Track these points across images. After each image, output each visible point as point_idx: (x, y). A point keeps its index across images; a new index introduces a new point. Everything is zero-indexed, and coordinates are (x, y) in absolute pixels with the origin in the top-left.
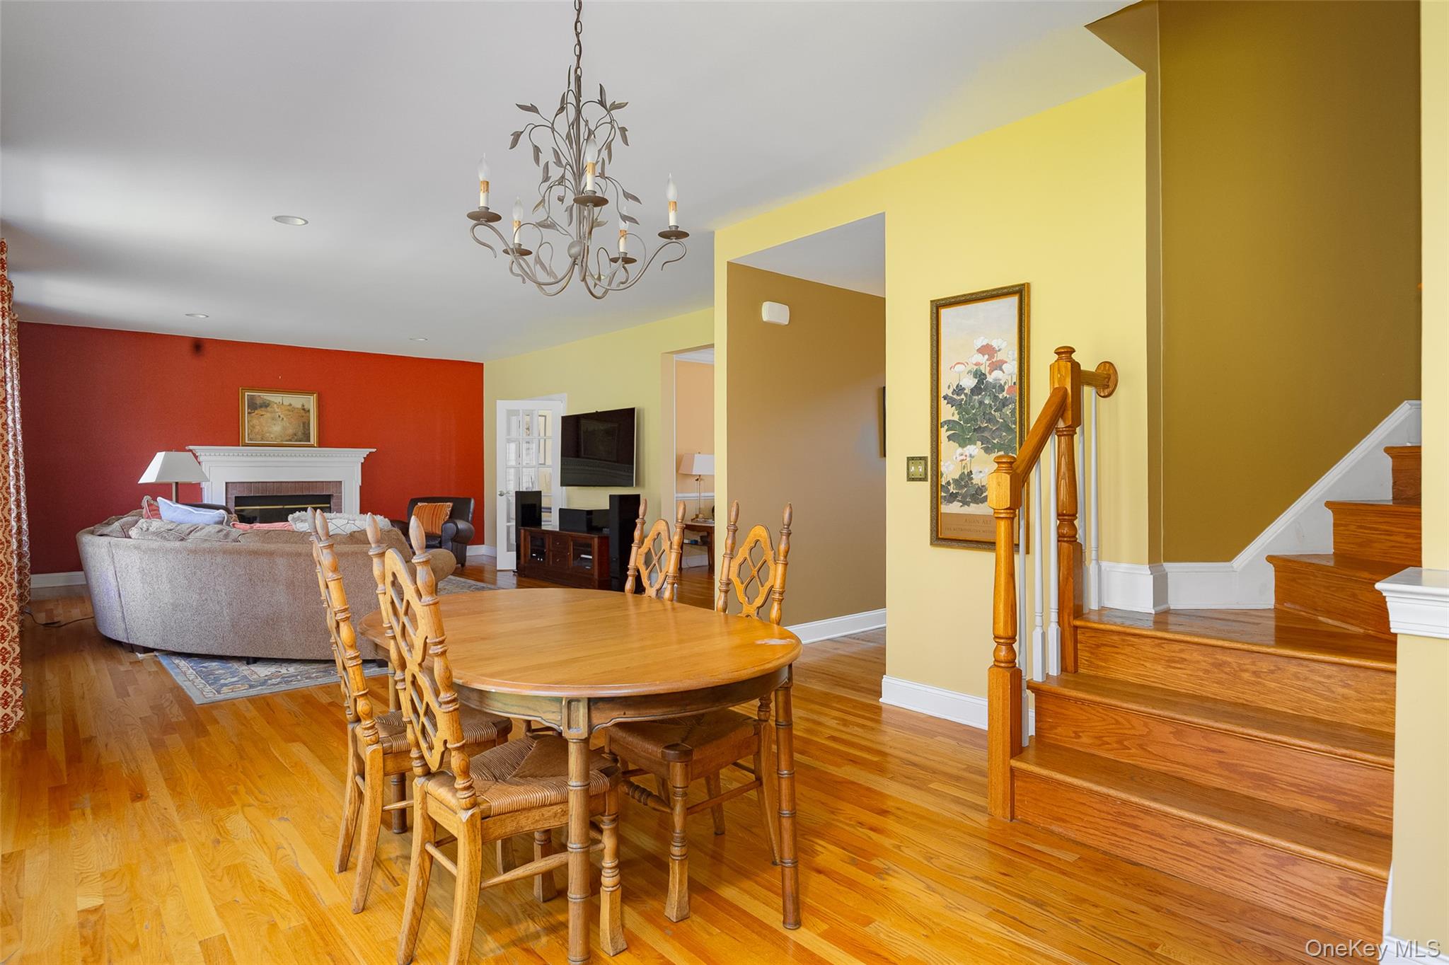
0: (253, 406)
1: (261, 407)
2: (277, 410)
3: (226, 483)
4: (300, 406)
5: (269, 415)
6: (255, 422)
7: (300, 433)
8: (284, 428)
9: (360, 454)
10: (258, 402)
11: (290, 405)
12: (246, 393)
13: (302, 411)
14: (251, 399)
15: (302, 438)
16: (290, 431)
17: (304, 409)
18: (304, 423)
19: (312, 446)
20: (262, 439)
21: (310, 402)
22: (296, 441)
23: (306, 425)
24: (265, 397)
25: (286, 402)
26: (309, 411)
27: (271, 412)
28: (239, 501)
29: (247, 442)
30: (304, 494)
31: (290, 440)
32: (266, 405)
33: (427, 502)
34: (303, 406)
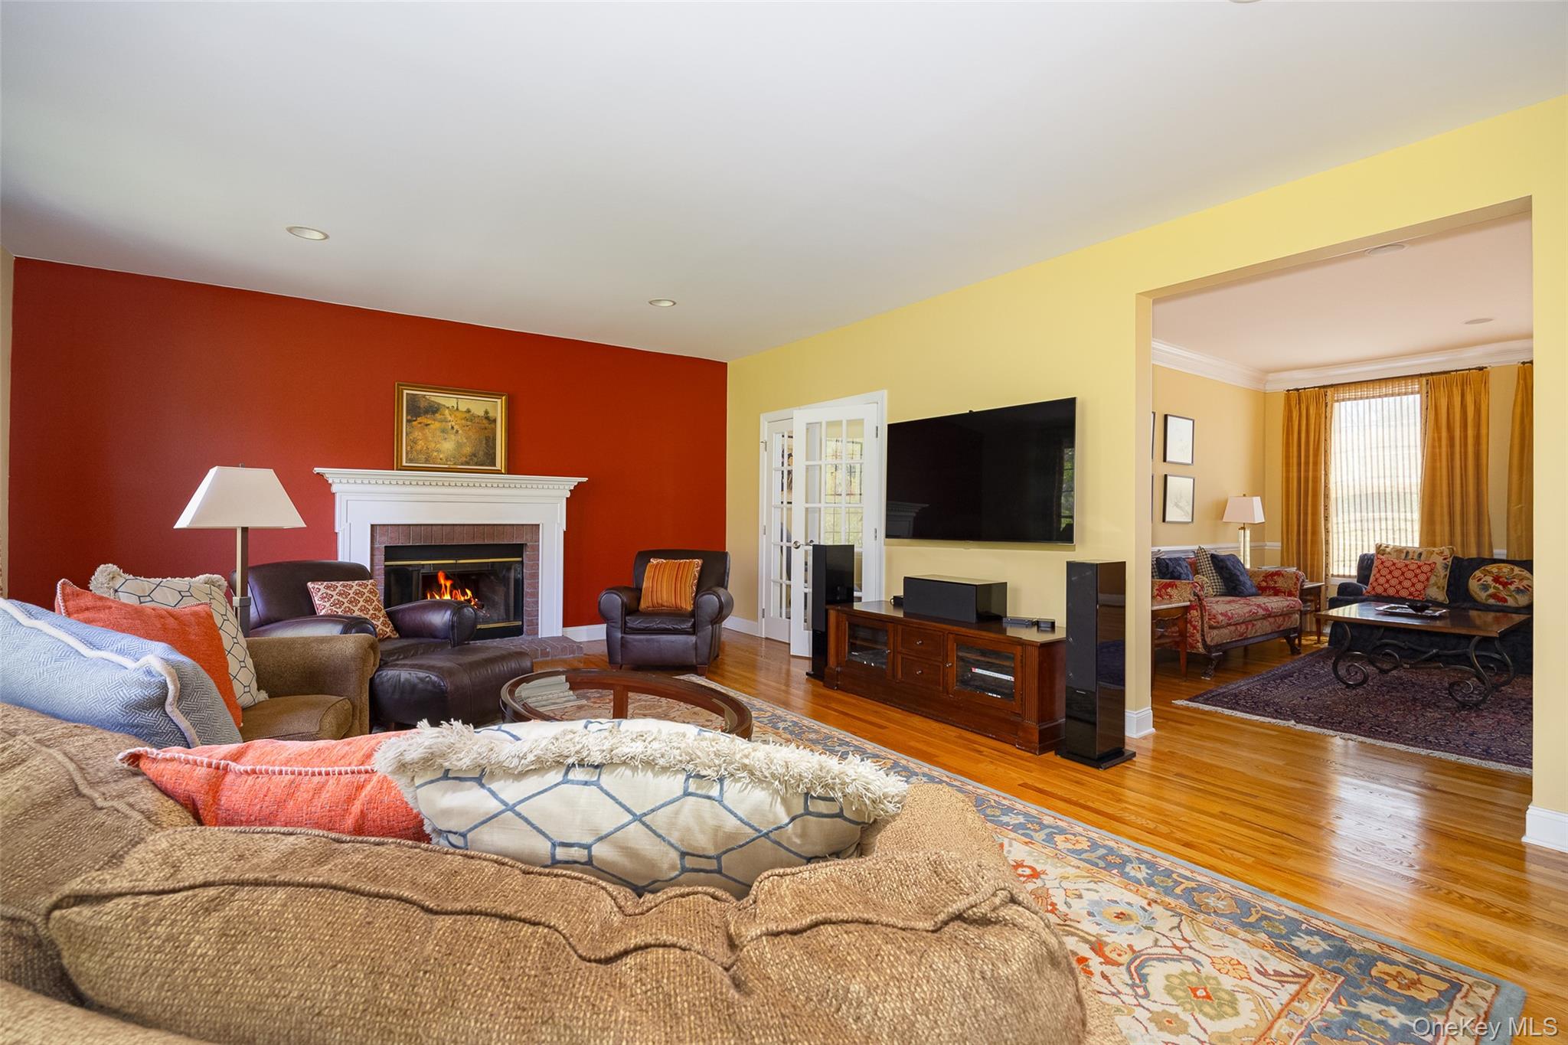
0: (417, 410)
1: (426, 412)
2: (449, 418)
3: (372, 526)
4: (482, 414)
5: (437, 425)
6: (417, 434)
7: (481, 453)
8: (459, 445)
9: (565, 486)
10: (423, 404)
11: (468, 411)
12: (405, 392)
13: (485, 421)
14: (412, 399)
15: (481, 460)
16: (468, 450)
17: (487, 418)
18: (487, 439)
19: (499, 472)
20: (427, 461)
21: (497, 407)
22: (476, 464)
23: (490, 442)
24: (433, 399)
25: (463, 407)
26: (495, 421)
27: (441, 421)
28: (391, 552)
29: (404, 464)
30: (486, 542)
31: (468, 463)
32: (433, 410)
33: (665, 559)
34: (486, 412)
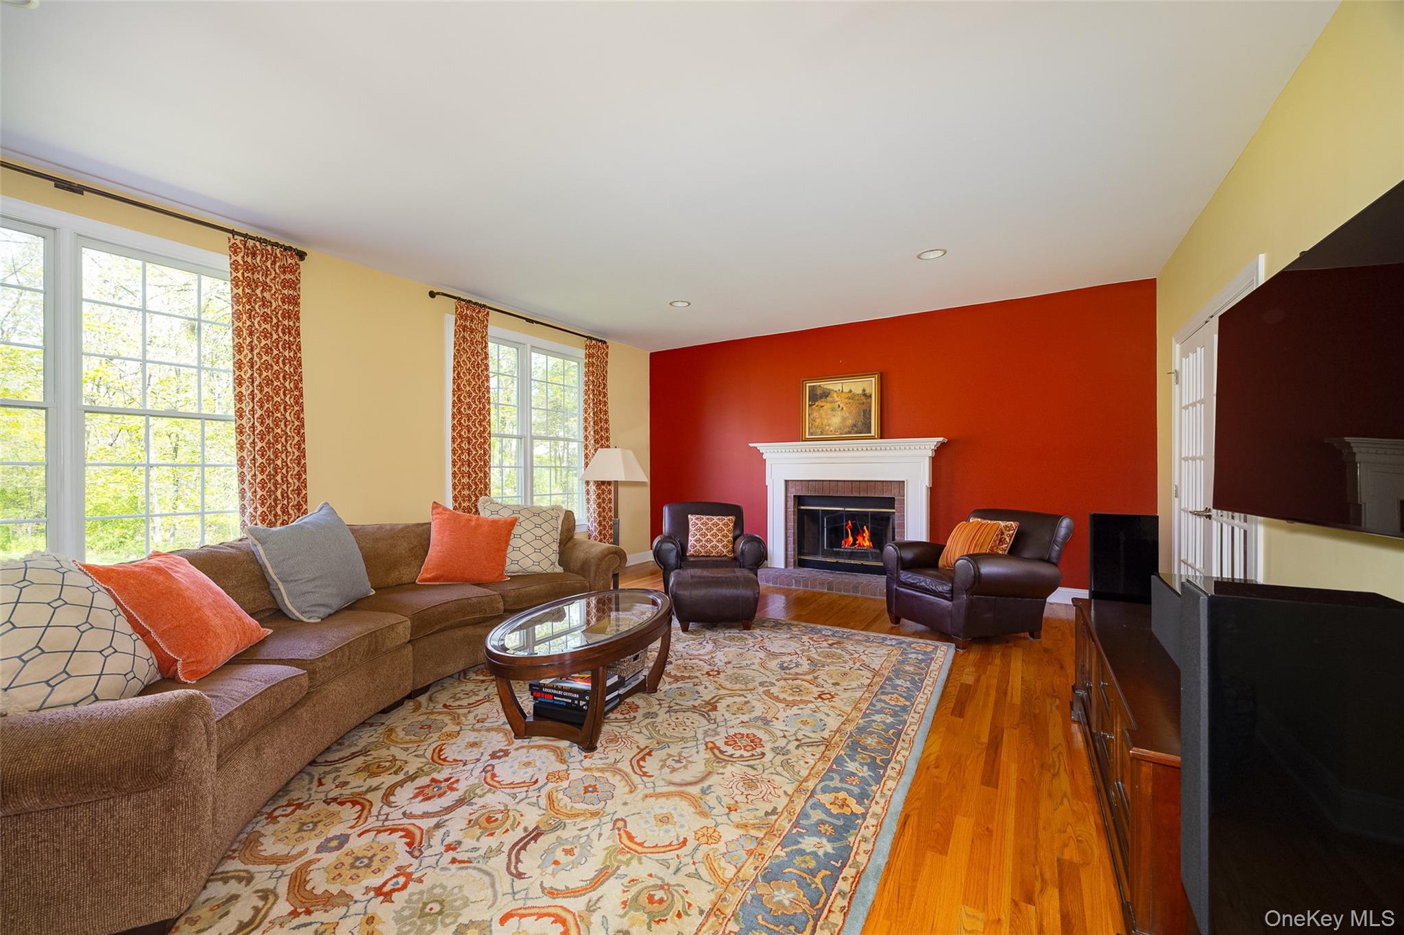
0: (815, 397)
1: (821, 397)
2: (837, 399)
3: (786, 482)
4: (860, 392)
5: (829, 405)
6: (815, 414)
7: (860, 424)
8: (844, 419)
9: (927, 446)
10: (819, 392)
11: (850, 391)
13: (863, 398)
14: (812, 389)
15: (859, 429)
16: (850, 422)
17: (865, 395)
18: (865, 411)
19: (872, 438)
20: (822, 434)
21: (869, 384)
22: (856, 433)
23: (867, 413)
24: (825, 387)
25: (846, 390)
26: (870, 396)
27: (831, 402)
28: (799, 500)
29: (807, 437)
30: (862, 495)
31: (850, 433)
32: (826, 394)
34: (864, 390)
